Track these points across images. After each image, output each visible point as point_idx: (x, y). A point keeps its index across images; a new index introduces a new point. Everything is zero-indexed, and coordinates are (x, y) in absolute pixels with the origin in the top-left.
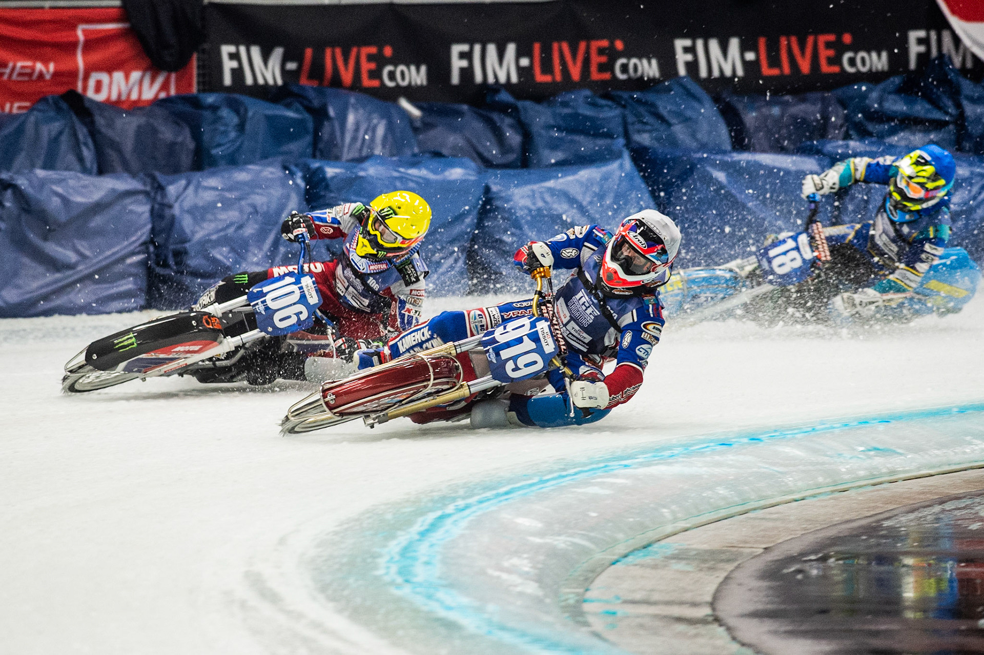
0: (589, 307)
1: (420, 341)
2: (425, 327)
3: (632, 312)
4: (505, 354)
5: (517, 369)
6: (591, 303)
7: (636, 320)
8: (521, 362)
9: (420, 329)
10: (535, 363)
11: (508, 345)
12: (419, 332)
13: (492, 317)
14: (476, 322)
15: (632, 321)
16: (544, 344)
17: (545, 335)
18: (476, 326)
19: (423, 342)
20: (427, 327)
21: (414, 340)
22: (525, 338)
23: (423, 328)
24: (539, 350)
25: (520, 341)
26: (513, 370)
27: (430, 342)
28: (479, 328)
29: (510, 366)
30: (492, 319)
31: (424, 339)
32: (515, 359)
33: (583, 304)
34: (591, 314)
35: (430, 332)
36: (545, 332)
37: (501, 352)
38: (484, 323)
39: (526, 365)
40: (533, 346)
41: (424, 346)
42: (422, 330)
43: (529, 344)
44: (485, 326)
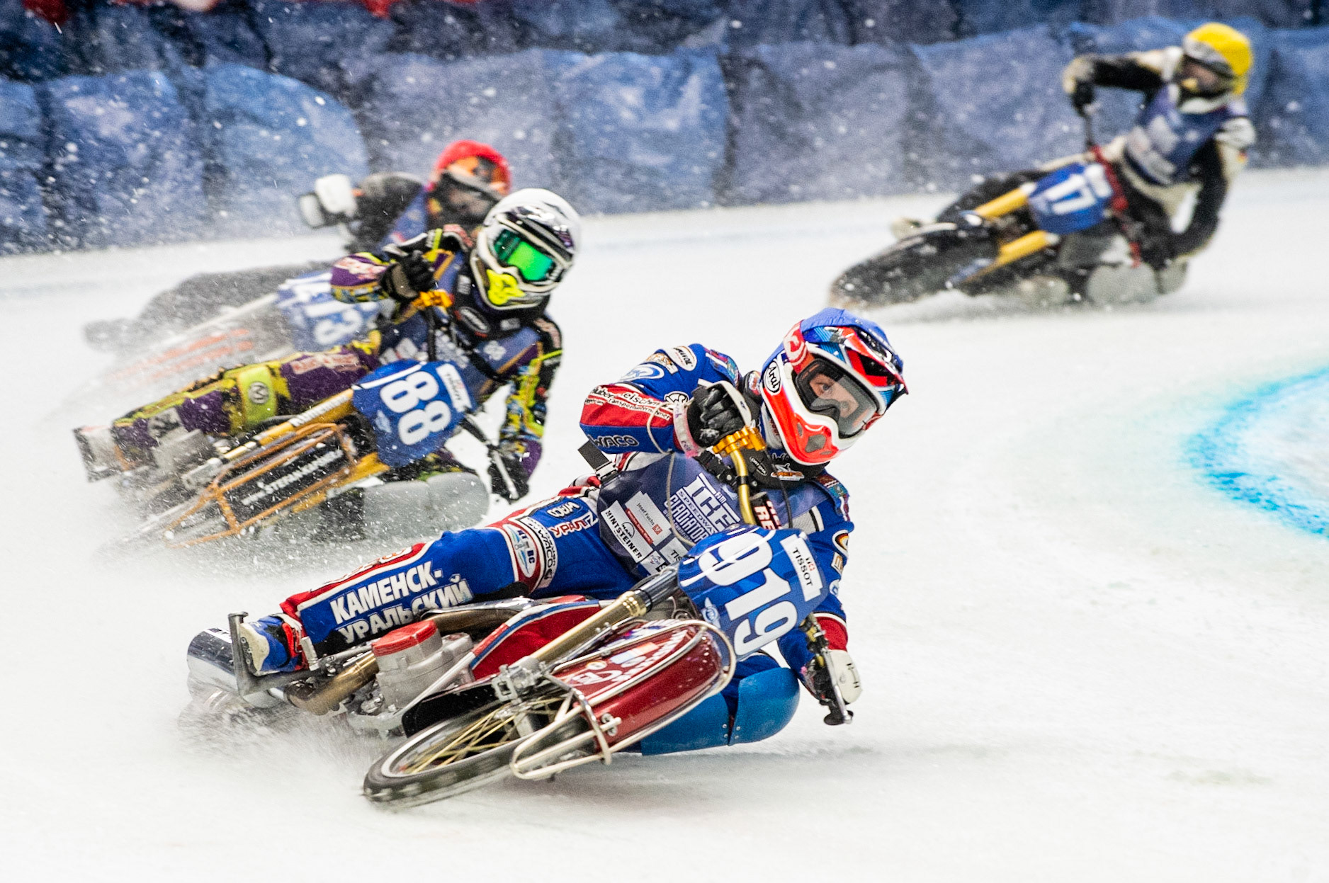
0: (718, 507)
1: (406, 593)
2: (421, 562)
3: (811, 512)
4: (735, 608)
5: (753, 635)
6: (723, 499)
7: (821, 528)
8: (763, 621)
9: (405, 570)
10: (785, 620)
11: (738, 589)
12: (401, 575)
13: (540, 536)
14: (520, 546)
15: (814, 530)
16: (803, 582)
17: (805, 563)
18: (523, 553)
19: (413, 595)
20: (428, 565)
21: (391, 593)
22: (769, 573)
23: (415, 565)
24: (795, 596)
25: (757, 579)
26: (746, 640)
27: (432, 594)
28: (528, 558)
29: (743, 630)
30: (542, 539)
31: (416, 588)
32: (751, 616)
33: (706, 502)
34: (719, 521)
35: (438, 574)
36: (804, 557)
37: (729, 606)
38: (532, 548)
39: (769, 628)
40: (784, 587)
41: (416, 603)
42: (412, 572)
43: (776, 586)
44: (535, 553)
